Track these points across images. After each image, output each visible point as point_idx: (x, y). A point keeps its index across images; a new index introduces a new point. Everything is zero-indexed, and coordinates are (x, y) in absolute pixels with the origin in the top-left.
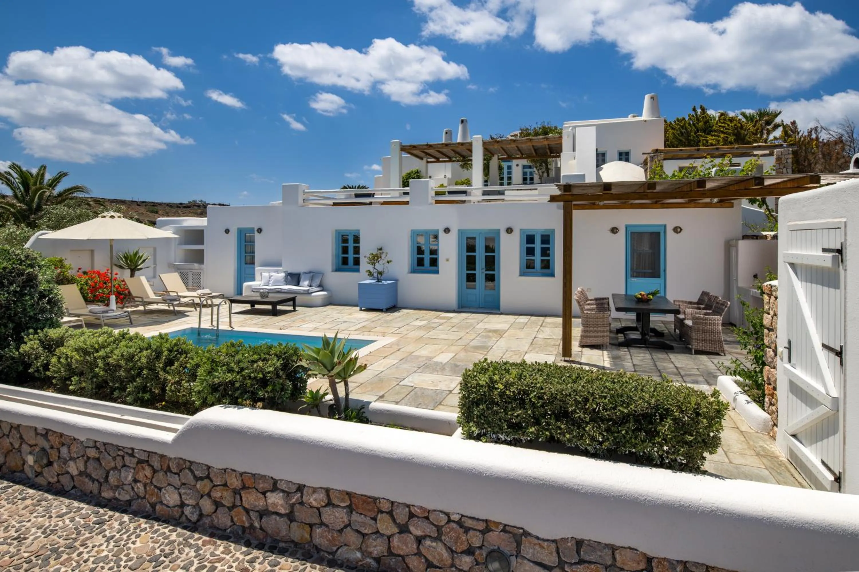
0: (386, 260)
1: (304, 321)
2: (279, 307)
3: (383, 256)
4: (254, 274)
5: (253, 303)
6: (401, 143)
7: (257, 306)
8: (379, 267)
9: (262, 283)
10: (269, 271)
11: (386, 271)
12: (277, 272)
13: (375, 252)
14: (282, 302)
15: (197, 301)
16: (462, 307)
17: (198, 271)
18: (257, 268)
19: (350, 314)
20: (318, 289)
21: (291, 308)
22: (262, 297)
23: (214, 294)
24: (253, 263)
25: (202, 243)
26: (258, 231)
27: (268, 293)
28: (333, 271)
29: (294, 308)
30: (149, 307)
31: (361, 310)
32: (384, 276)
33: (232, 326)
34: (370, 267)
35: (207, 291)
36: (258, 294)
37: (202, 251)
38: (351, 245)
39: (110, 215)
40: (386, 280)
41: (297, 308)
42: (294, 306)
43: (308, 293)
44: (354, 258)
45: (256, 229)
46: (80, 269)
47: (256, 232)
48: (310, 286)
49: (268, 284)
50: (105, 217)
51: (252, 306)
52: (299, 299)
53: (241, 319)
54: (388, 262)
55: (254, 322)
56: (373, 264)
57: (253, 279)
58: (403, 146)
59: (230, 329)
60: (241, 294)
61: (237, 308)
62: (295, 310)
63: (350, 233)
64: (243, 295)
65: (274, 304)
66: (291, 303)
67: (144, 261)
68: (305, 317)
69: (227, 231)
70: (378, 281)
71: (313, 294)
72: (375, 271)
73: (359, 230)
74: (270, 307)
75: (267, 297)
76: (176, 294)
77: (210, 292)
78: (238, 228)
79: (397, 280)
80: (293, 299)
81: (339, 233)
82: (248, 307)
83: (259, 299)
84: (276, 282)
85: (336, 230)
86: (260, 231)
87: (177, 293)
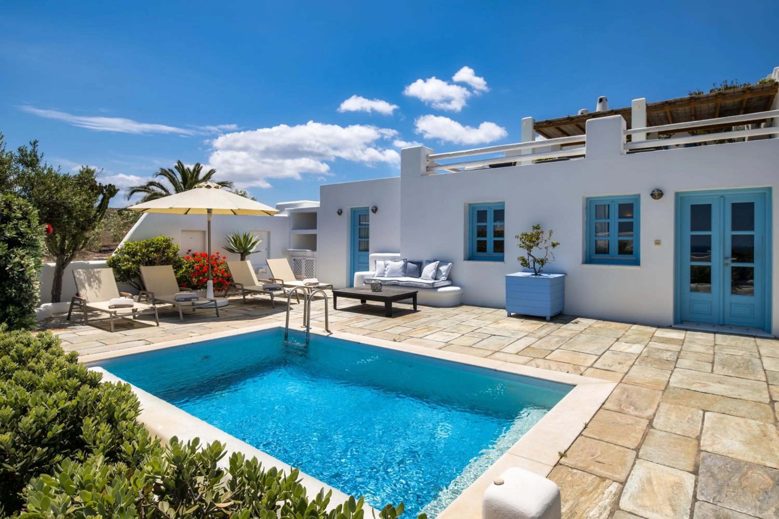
0: (549, 243)
1: (428, 328)
2: (395, 305)
3: (545, 236)
4: (368, 263)
5: (363, 298)
6: (534, 120)
7: (368, 302)
8: (537, 253)
9: (376, 273)
10: (384, 259)
11: (550, 258)
12: (394, 259)
13: (530, 231)
14: (398, 298)
15: (300, 291)
16: (682, 322)
17: (311, 259)
18: (371, 255)
19: (496, 322)
20: (447, 283)
21: (410, 307)
22: (374, 290)
23: (321, 284)
24: (367, 250)
25: (315, 228)
26: (372, 210)
27: (381, 285)
28: (465, 259)
29: (415, 308)
30: (249, 297)
31: (509, 316)
32: (546, 266)
33: (329, 329)
34: (524, 253)
35: (314, 280)
36: (369, 286)
37: (315, 236)
38: (490, 225)
39: (206, 185)
40: (549, 273)
41: (419, 308)
42: (415, 304)
43: (433, 288)
44: (495, 242)
45: (370, 208)
46: (190, 251)
47: (371, 213)
48: (435, 279)
49: (382, 275)
50: (201, 187)
51: (363, 301)
52: (421, 295)
53: (344, 319)
54: (554, 245)
55: (360, 325)
56: (529, 248)
57: (367, 269)
58: (537, 123)
59: (326, 334)
60: (351, 286)
61: (343, 302)
62: (415, 310)
63: (489, 208)
64: (355, 286)
65: (388, 300)
66: (411, 300)
67: (254, 244)
68: (429, 322)
69: (340, 213)
70: (536, 274)
71: (440, 290)
72: (531, 258)
73: (504, 203)
74: (382, 304)
75: (380, 291)
76: (281, 283)
77: (318, 282)
78: (352, 209)
79: (566, 274)
80: (414, 295)
81: (473, 208)
82: (357, 302)
83: (369, 292)
84: (393, 273)
85: (470, 205)
86: (375, 210)
87: (282, 281)
